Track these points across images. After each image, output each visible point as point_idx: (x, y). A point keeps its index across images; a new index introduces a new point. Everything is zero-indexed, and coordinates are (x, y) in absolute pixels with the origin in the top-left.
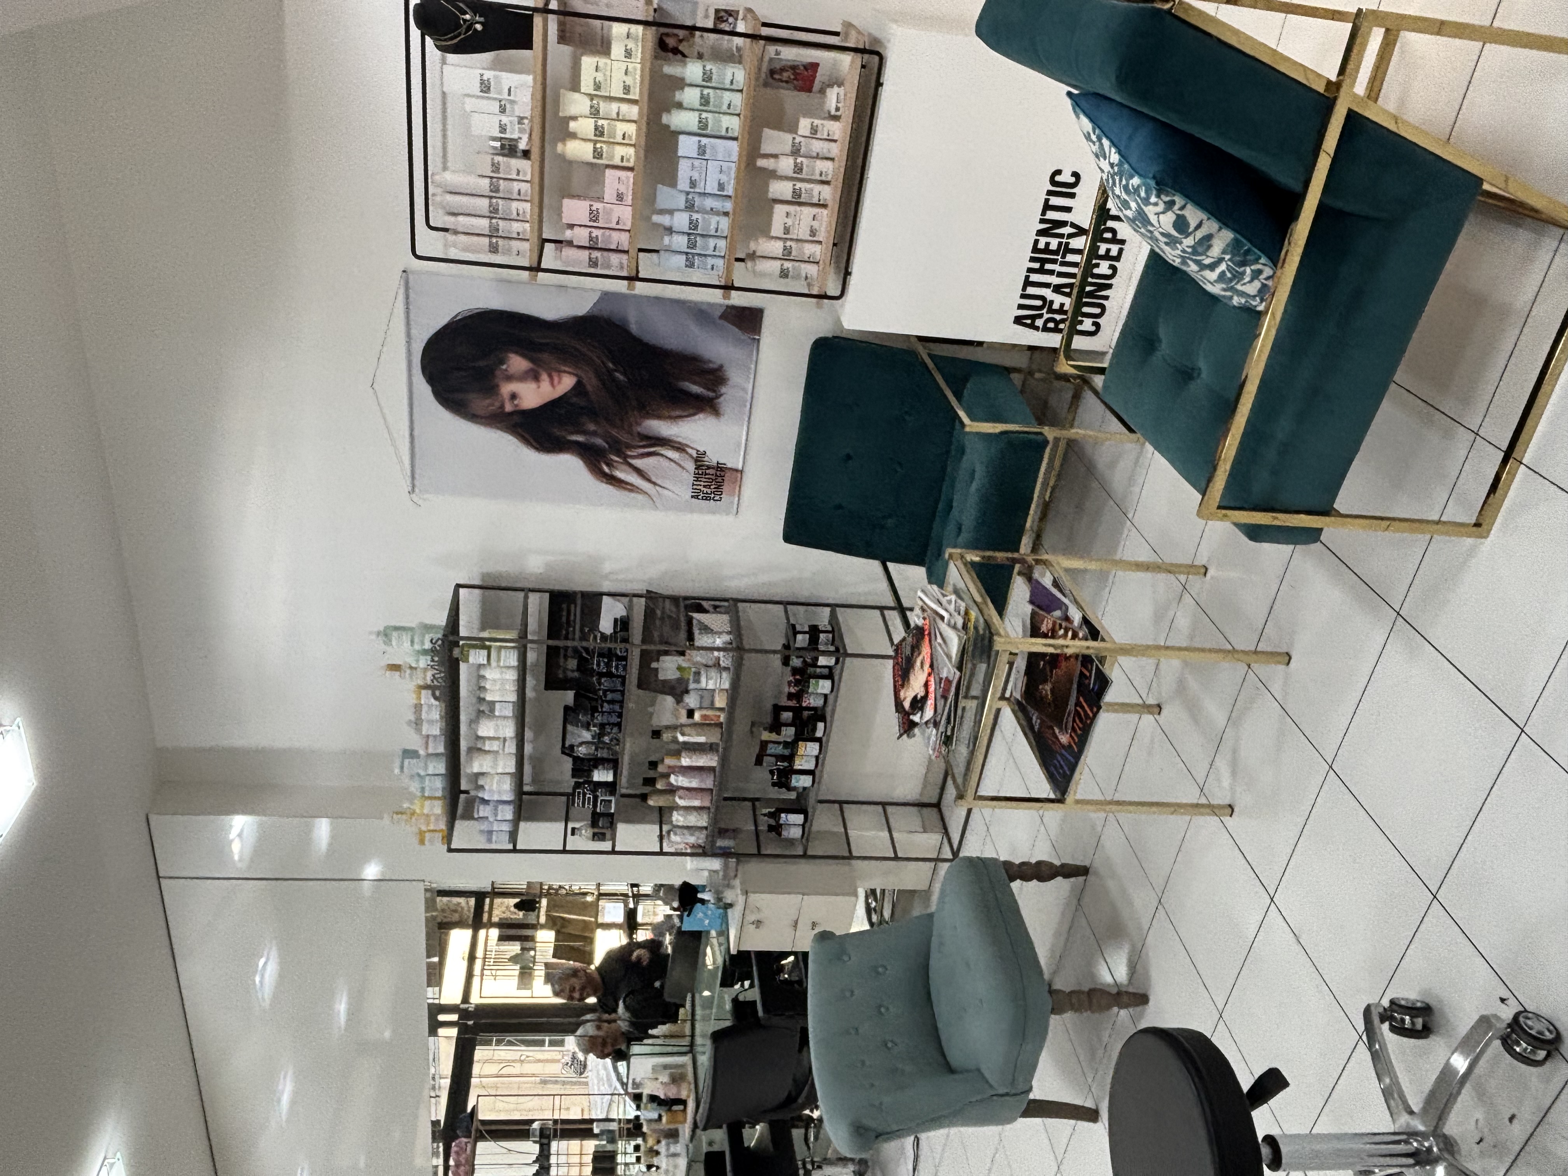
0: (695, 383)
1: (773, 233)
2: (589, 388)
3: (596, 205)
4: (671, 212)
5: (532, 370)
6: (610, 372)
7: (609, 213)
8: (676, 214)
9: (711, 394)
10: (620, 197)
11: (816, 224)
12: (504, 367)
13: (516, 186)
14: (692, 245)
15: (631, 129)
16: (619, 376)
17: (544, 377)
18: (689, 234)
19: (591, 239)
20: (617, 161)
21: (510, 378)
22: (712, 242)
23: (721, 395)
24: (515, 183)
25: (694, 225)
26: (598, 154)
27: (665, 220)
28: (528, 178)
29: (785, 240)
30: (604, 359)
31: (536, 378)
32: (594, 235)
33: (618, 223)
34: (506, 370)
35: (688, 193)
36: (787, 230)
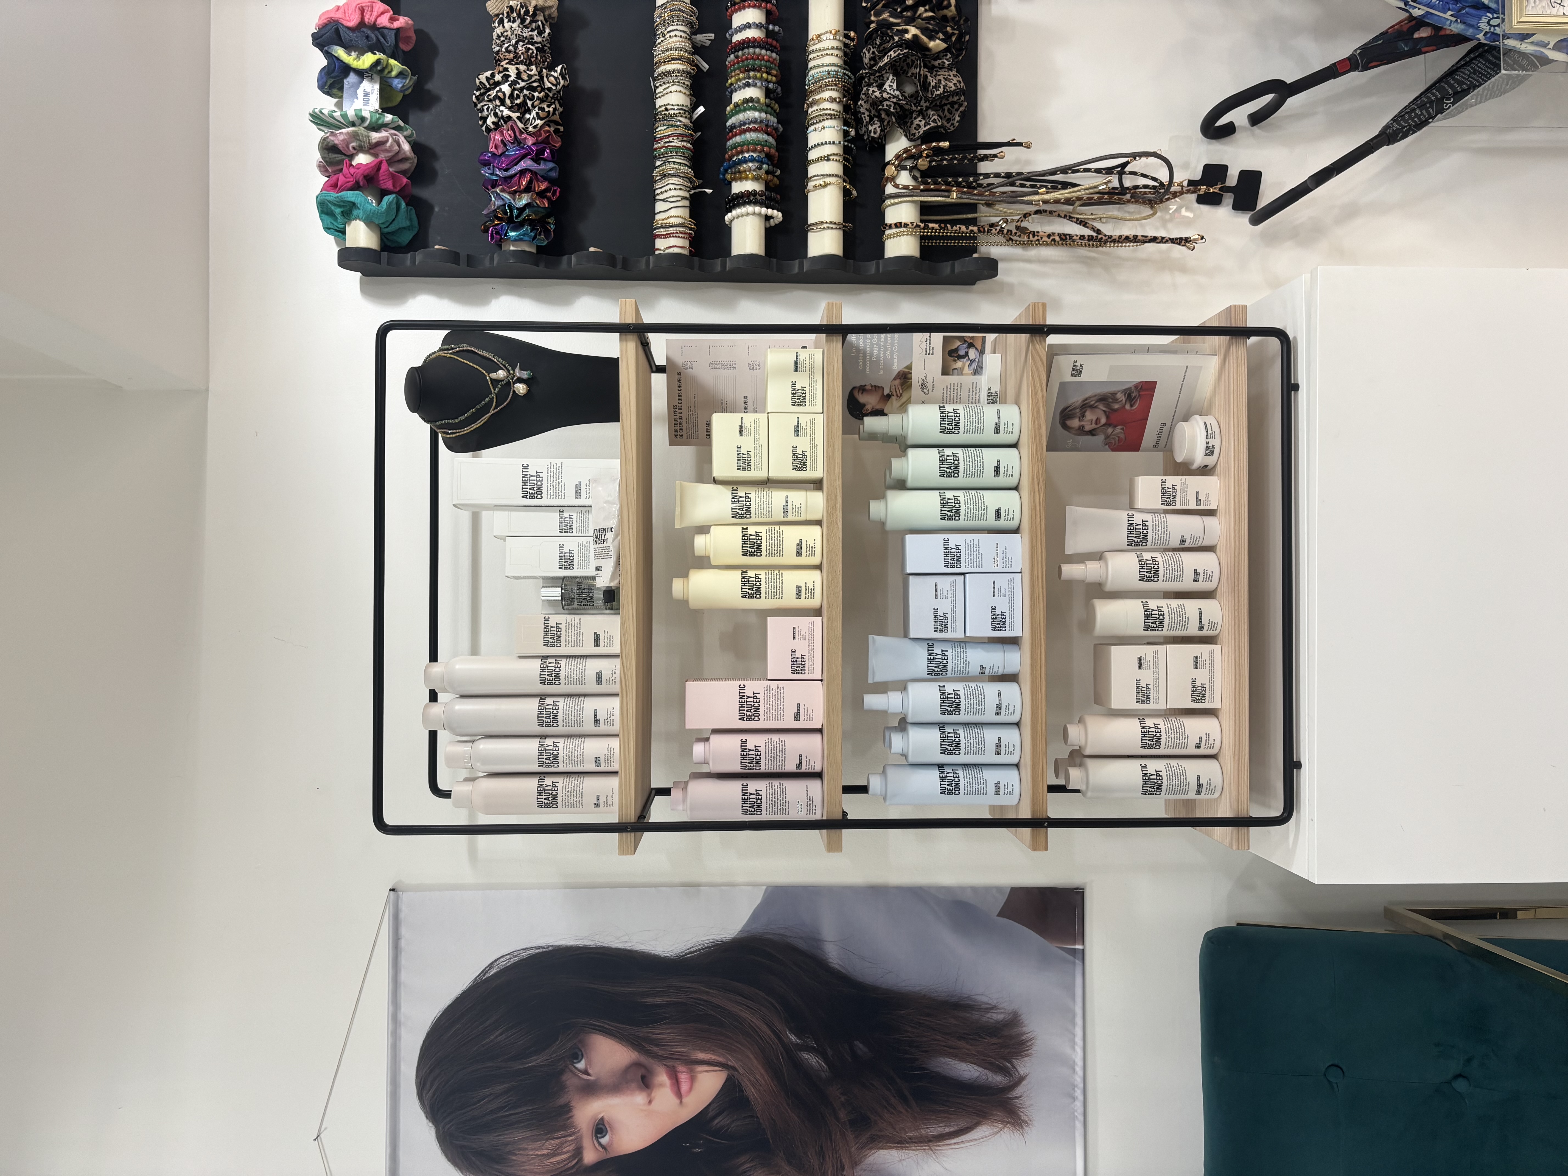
0: (963, 1058)
1: (1116, 703)
2: (751, 1092)
3: (752, 687)
4: (902, 686)
5: (636, 1065)
6: (790, 1052)
7: (778, 698)
8: (912, 688)
9: (998, 1079)
10: (798, 665)
11: (1202, 677)
12: (581, 1065)
13: (592, 667)
14: (951, 746)
15: (813, 535)
16: (812, 1059)
17: (662, 1078)
18: (941, 725)
19: (744, 753)
20: (789, 599)
21: (591, 1089)
22: (991, 736)
23: (1022, 1079)
24: (590, 663)
25: (950, 704)
26: (752, 590)
27: (892, 702)
28: (616, 650)
29: (1141, 716)
30: (779, 1025)
31: (646, 1083)
32: (750, 745)
33: (797, 716)
34: (586, 1072)
35: (930, 643)
36: (1143, 694)
